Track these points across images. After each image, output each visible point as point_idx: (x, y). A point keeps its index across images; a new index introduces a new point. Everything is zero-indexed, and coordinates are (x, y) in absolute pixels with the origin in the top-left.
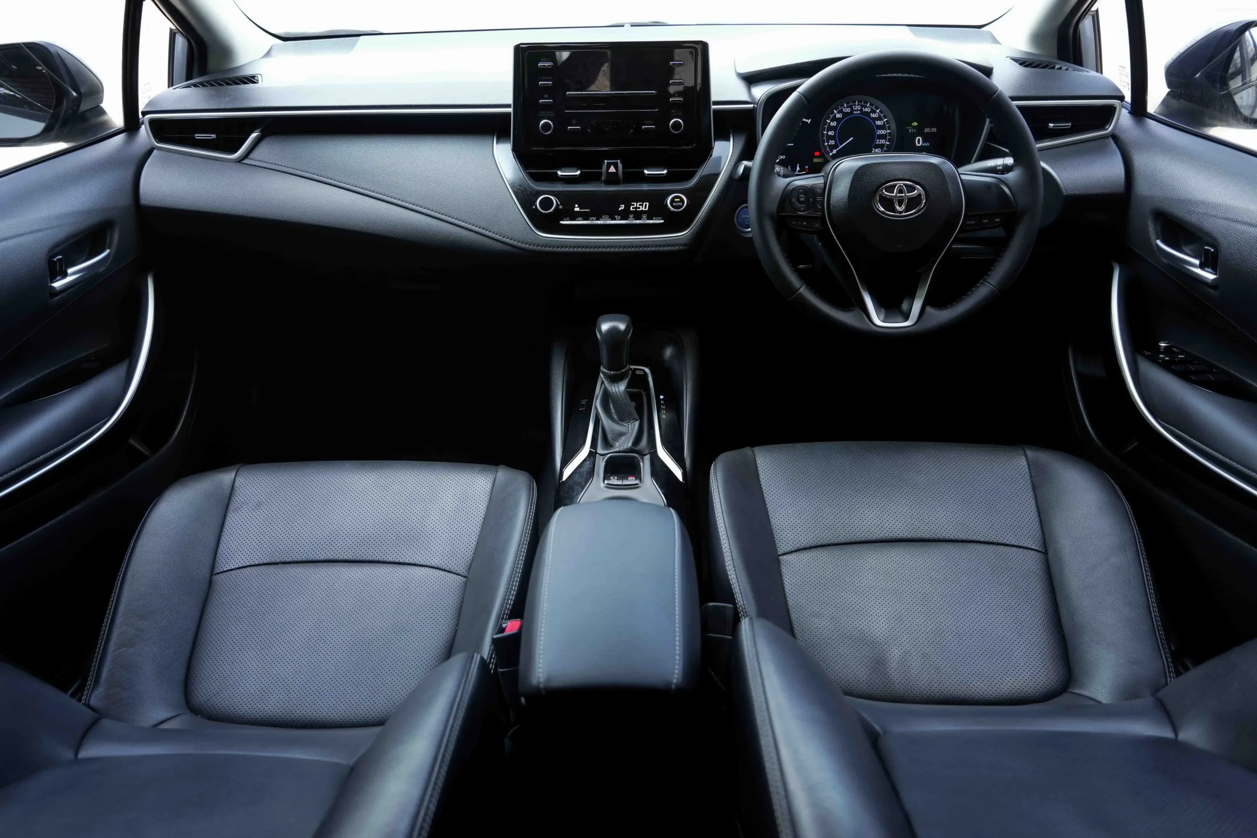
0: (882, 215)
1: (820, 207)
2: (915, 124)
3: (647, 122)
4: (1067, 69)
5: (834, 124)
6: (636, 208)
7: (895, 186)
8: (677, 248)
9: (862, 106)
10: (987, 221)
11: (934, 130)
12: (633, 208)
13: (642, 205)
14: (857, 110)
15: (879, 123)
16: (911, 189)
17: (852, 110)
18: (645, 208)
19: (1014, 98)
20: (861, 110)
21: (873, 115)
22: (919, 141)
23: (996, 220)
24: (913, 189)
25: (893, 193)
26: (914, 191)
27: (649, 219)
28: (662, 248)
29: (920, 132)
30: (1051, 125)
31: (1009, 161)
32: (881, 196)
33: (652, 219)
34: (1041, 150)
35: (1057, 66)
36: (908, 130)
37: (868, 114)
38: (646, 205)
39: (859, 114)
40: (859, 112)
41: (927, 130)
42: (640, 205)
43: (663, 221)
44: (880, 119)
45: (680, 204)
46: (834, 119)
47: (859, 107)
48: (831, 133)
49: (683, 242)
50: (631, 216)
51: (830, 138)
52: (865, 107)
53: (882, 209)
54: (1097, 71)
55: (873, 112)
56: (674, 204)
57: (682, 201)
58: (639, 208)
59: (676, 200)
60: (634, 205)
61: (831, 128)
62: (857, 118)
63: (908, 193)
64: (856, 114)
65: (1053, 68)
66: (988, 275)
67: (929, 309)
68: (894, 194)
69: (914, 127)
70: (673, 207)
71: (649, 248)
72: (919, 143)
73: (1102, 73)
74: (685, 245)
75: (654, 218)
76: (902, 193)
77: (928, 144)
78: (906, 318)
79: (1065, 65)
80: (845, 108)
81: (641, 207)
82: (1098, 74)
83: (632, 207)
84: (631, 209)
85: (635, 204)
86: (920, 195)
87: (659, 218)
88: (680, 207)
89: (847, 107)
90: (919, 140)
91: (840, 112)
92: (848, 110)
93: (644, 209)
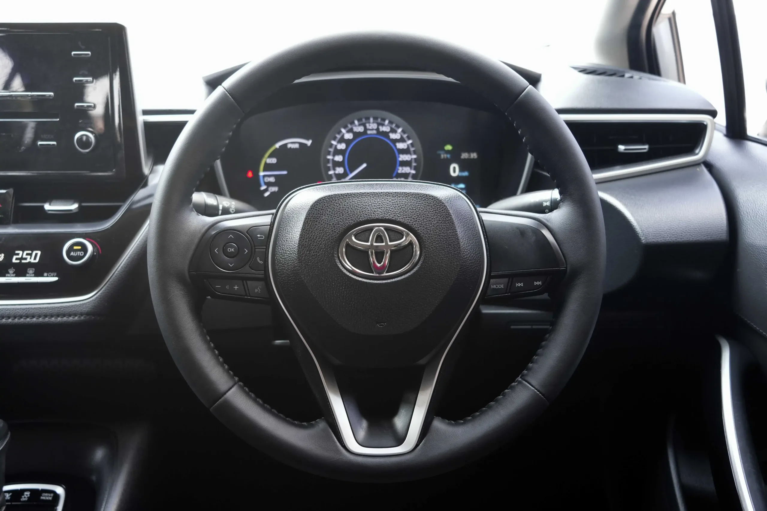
0: (351, 275)
1: (261, 262)
2: (449, 147)
3: (45, 136)
4: (640, 78)
5: (342, 146)
6: (22, 259)
7: (371, 229)
8: (76, 318)
9: (379, 124)
10: (522, 285)
11: (474, 155)
12: (17, 259)
13: (30, 255)
14: (372, 130)
15: (401, 146)
16: (396, 235)
17: (366, 129)
18: (35, 259)
19: (561, 111)
20: (378, 129)
21: (393, 136)
22: (454, 170)
23: (535, 283)
24: (400, 235)
25: (368, 241)
26: (403, 238)
27: (37, 275)
28: (53, 319)
29: (455, 157)
30: (621, 148)
31: (555, 194)
32: (348, 246)
33: (42, 276)
34: (600, 182)
35: (627, 75)
36: (440, 155)
37: (386, 134)
38: (36, 254)
39: (374, 134)
40: (375, 132)
41: (465, 156)
42: (27, 254)
43: (56, 279)
44: (402, 140)
45: (81, 254)
46: (342, 140)
47: (375, 126)
48: (339, 158)
49: (85, 310)
50: (11, 271)
51: (337, 164)
52: (383, 125)
53: (349, 265)
54: (679, 81)
55: (393, 131)
56: (72, 254)
57: (84, 249)
58: (26, 259)
59: (75, 248)
60: (18, 254)
61: (337, 152)
62: (372, 139)
63: (391, 241)
64: (371, 134)
65: (623, 76)
66: (529, 369)
67: (438, 424)
68: (369, 244)
69: (448, 152)
70: (71, 258)
71: (34, 319)
72: (454, 171)
73: (684, 82)
74: (88, 314)
75: (45, 274)
76: (383, 242)
77: (466, 174)
78: (400, 440)
79: (637, 75)
80: (356, 126)
81: (29, 257)
82: (681, 85)
83: (15, 257)
84: (14, 261)
85: (21, 252)
86: (411, 244)
87: (52, 274)
88: (79, 258)
89: (360, 125)
90: (454, 168)
91: (350, 131)
92: (361, 129)
93: (32, 261)
